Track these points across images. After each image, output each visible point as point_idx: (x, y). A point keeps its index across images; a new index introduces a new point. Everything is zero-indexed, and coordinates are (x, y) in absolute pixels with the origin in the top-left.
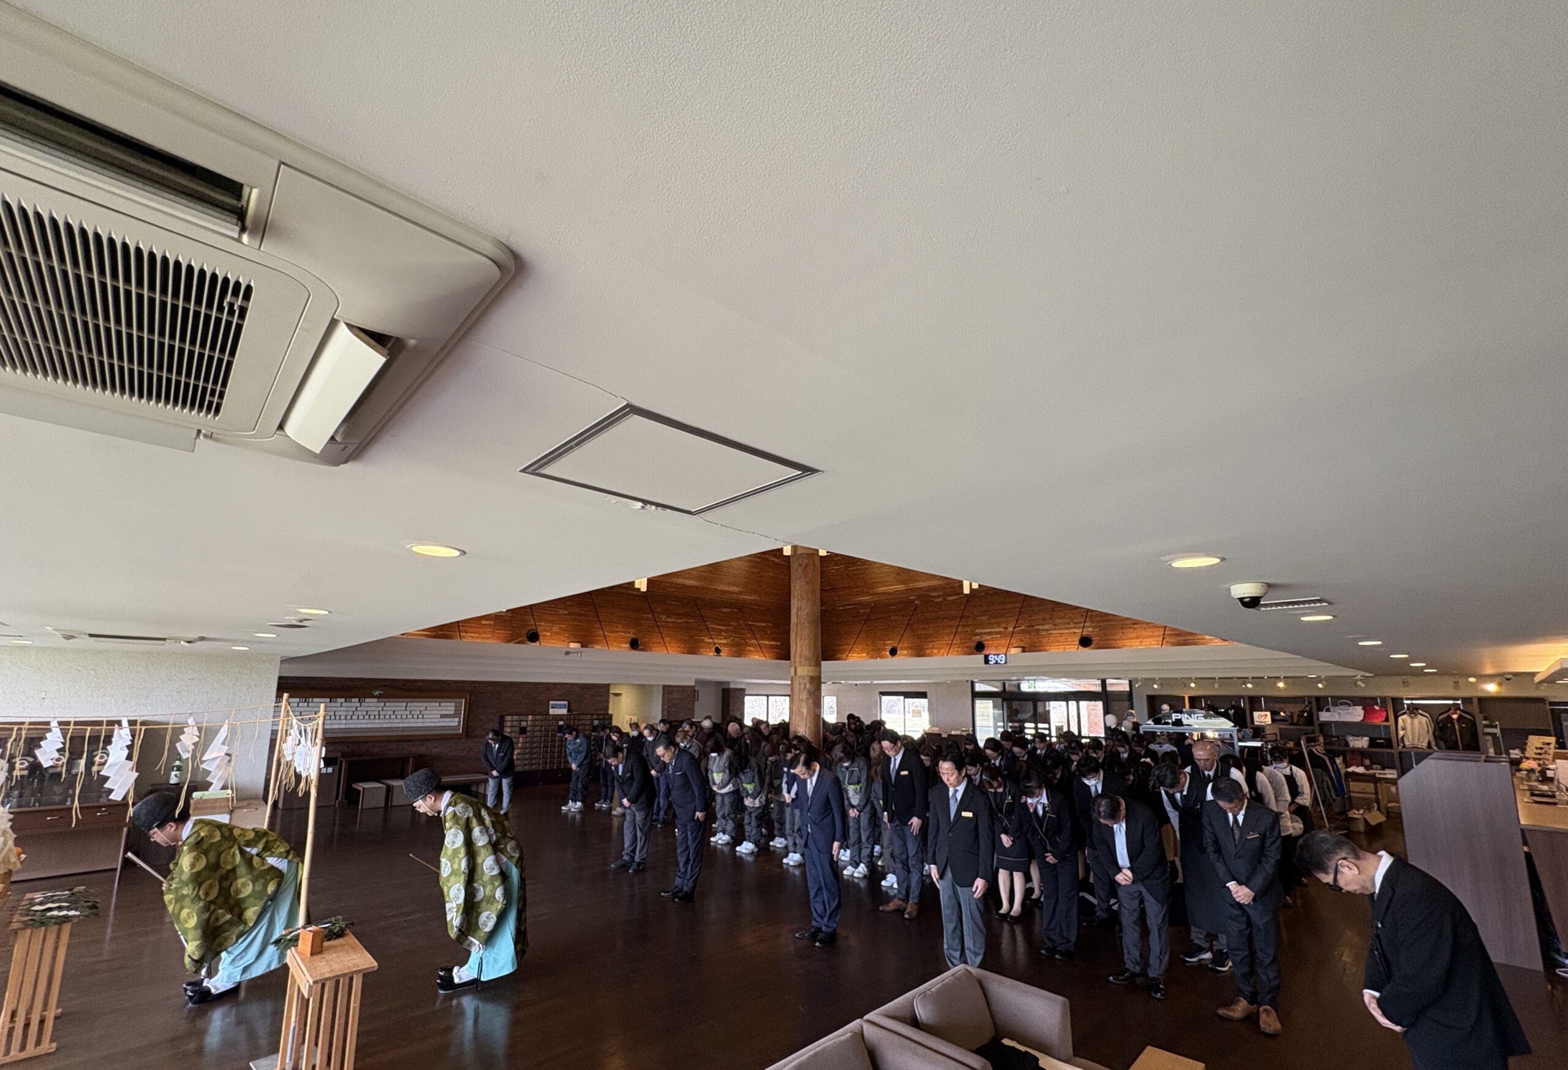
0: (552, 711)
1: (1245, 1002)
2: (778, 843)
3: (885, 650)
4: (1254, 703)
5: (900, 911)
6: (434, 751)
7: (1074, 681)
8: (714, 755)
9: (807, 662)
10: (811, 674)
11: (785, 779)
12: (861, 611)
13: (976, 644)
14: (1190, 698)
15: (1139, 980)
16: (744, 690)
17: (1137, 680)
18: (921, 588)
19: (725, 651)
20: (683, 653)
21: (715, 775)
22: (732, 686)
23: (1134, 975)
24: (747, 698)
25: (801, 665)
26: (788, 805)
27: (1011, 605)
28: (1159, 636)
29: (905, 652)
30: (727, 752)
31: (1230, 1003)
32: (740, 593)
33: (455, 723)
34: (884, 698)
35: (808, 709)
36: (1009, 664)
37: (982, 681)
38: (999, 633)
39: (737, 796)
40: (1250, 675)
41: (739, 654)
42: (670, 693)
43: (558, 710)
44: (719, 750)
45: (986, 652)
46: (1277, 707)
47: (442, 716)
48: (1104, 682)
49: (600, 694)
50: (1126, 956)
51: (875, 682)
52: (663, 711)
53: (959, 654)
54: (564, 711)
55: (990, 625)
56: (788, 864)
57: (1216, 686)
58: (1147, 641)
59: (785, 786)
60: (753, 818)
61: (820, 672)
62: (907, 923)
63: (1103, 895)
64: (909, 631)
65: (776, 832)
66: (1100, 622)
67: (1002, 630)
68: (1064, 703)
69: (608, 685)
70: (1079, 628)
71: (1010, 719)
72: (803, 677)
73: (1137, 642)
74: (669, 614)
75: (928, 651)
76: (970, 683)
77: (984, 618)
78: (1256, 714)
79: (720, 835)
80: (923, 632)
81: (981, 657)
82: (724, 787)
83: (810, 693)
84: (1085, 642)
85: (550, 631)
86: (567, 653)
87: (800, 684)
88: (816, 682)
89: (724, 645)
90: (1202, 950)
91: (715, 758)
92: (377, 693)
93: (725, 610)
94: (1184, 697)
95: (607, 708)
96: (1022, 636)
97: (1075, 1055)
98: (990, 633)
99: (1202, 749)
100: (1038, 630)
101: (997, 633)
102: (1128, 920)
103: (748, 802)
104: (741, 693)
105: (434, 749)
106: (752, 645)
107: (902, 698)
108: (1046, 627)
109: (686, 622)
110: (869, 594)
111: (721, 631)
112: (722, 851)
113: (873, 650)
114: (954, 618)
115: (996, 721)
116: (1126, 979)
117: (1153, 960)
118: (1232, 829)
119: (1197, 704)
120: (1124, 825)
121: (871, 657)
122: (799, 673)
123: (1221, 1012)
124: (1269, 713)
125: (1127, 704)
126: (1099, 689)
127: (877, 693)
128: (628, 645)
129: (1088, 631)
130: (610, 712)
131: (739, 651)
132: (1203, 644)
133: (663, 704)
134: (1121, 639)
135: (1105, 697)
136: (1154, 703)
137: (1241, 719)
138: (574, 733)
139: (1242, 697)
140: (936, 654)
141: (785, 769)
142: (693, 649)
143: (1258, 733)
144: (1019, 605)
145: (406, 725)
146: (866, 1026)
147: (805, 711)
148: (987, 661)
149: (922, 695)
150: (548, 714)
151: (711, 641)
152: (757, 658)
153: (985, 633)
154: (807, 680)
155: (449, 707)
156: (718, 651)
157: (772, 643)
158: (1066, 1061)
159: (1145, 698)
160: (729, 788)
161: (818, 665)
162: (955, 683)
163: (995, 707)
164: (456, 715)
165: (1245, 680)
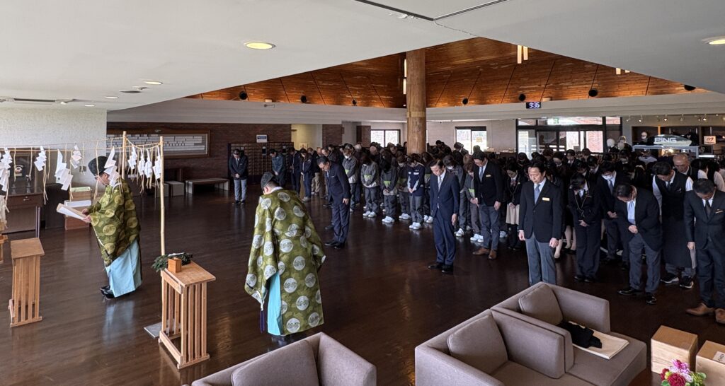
0: (258, 141)
1: (705, 306)
2: (404, 216)
3: (460, 100)
4: (705, 131)
5: (485, 255)
6: (193, 165)
7: (582, 118)
8: (365, 165)
9: (417, 109)
10: (420, 116)
11: (409, 180)
12: (445, 76)
13: (519, 95)
14: (661, 128)
15: (638, 294)
16: (370, 127)
17: (627, 118)
18: (485, 60)
19: (358, 102)
20: (334, 104)
21: (365, 176)
22: (363, 124)
23: (635, 291)
24: (372, 132)
25: (413, 111)
26: (411, 195)
27: (544, 71)
28: (644, 88)
29: (473, 102)
30: (374, 163)
31: (695, 306)
32: (367, 66)
33: (203, 148)
34: (458, 131)
35: (419, 137)
36: (542, 108)
37: (523, 119)
38: (536, 88)
39: (379, 190)
40: (706, 113)
41: (368, 104)
42: (326, 129)
43: (262, 140)
44: (369, 163)
45: (527, 101)
46: (720, 133)
47: (196, 144)
48: (604, 119)
49: (286, 130)
50: (631, 280)
51: (454, 121)
52: (323, 140)
53: (508, 102)
54: (265, 141)
55: (530, 83)
56: (412, 229)
57: (682, 120)
58: (634, 92)
59: (409, 184)
60: (390, 203)
61: (425, 114)
62: (490, 261)
63: (613, 246)
64: (475, 89)
65: (402, 211)
66: (603, 80)
67: (537, 86)
68: (577, 133)
69: (290, 125)
70: (589, 84)
71: (541, 142)
72: (415, 118)
73: (628, 93)
74: (324, 81)
75: (488, 101)
76: (515, 121)
77: (524, 79)
78: (706, 138)
79: (368, 212)
80: (485, 89)
81: (523, 104)
82: (372, 183)
83: (419, 127)
84: (593, 93)
85: (253, 92)
86: (265, 106)
87: (413, 122)
88: (423, 121)
89: (358, 99)
90: (673, 277)
91: (366, 167)
92: (157, 131)
93: (358, 77)
94: (657, 128)
95: (290, 139)
96: (551, 90)
97: (611, 331)
98: (529, 89)
99: (680, 159)
100: (562, 86)
101: (533, 88)
102: (634, 260)
103: (385, 193)
104: (369, 128)
105: (193, 164)
106: (376, 99)
107: (470, 130)
108: (567, 84)
109: (334, 85)
110: (450, 65)
111: (356, 90)
112: (371, 221)
113: (452, 101)
114: (506, 79)
115: (530, 144)
116: (631, 292)
117: (649, 283)
118: (705, 208)
119: (666, 132)
120: (634, 202)
121: (451, 105)
122: (412, 116)
123: (690, 311)
124: (714, 137)
125: (618, 132)
126: (601, 123)
127: (454, 127)
128: (300, 100)
129: (595, 86)
130: (292, 141)
131: (367, 103)
132: (675, 93)
133: (323, 136)
134: (617, 91)
135: (604, 128)
136: (636, 131)
137: (696, 140)
138: (275, 153)
139: (697, 127)
140: (493, 103)
141: (410, 173)
142: (339, 102)
143: (708, 149)
144: (549, 70)
145: (176, 150)
146: (493, 313)
147: (417, 139)
148: (528, 106)
149: (483, 128)
150: (256, 142)
151: (350, 96)
152: (378, 108)
153: (526, 89)
154: (417, 120)
155: (199, 139)
156: (354, 103)
157: (388, 97)
158: (608, 334)
159: (631, 129)
160: (374, 184)
161: (424, 110)
162: (507, 121)
163: (530, 136)
164: (203, 143)
165: (701, 116)
